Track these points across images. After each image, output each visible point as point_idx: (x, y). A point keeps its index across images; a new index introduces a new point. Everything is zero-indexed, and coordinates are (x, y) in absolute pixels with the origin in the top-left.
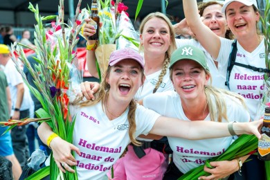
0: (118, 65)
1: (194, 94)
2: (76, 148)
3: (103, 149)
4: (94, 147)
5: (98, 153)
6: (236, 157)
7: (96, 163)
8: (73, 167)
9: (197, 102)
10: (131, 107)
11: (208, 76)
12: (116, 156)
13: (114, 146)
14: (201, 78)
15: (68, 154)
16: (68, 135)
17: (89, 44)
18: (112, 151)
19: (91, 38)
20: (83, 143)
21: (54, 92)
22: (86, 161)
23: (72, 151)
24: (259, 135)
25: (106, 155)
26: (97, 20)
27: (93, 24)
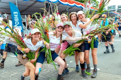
0: (58, 27)
1: (69, 31)
2: (50, 44)
3: (55, 44)
4: (54, 44)
5: (55, 45)
6: (80, 43)
7: (54, 47)
8: (50, 48)
9: (70, 33)
10: (61, 35)
11: (71, 27)
12: (58, 45)
13: (58, 43)
14: (70, 28)
15: (49, 46)
16: (48, 42)
17: (53, 22)
18: (57, 44)
19: (53, 20)
20: (51, 43)
21: (46, 33)
22: (52, 47)
23: (50, 45)
24: (88, 39)
25: (56, 45)
26: (54, 16)
27: (53, 17)
